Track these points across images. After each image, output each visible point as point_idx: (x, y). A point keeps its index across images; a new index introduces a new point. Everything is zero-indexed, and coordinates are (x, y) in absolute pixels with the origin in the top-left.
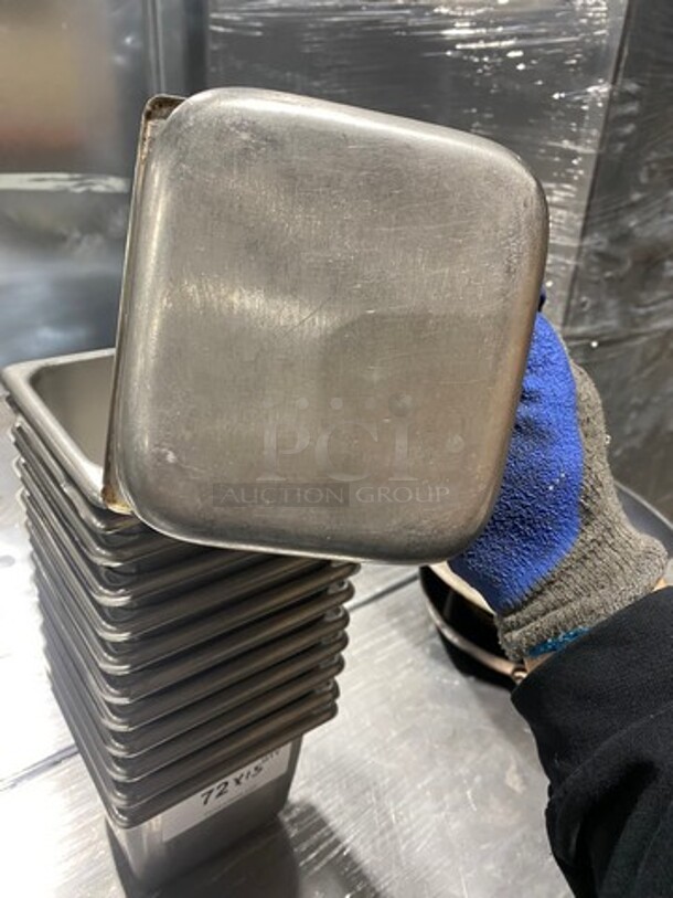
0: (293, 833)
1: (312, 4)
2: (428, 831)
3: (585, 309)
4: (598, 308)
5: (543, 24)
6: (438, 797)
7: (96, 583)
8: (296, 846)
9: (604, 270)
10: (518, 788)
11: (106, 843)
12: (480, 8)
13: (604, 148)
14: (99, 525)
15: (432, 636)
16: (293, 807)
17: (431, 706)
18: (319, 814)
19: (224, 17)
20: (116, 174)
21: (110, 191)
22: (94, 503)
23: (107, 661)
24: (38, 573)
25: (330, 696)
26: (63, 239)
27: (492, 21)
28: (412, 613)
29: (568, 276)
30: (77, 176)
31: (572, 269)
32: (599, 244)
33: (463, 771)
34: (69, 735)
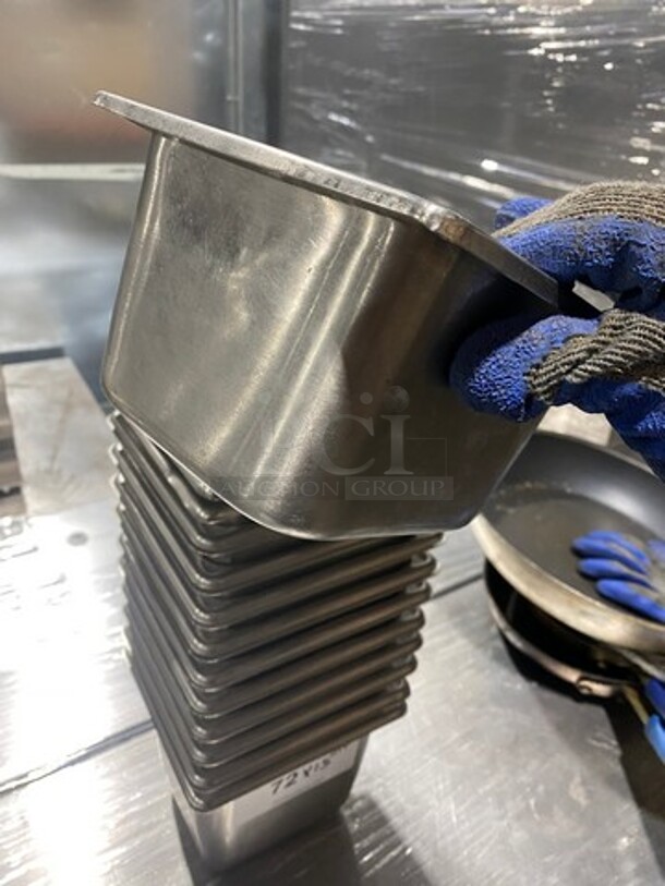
0: (355, 827)
2: (490, 838)
6: (501, 804)
8: (357, 841)
10: (583, 801)
11: (172, 823)
14: (203, 514)
15: (492, 639)
16: (356, 801)
17: (493, 709)
18: (379, 812)
19: (303, 17)
22: (201, 494)
24: (126, 556)
25: (400, 695)
27: (579, 21)
28: (473, 614)
33: (524, 778)
34: (145, 709)
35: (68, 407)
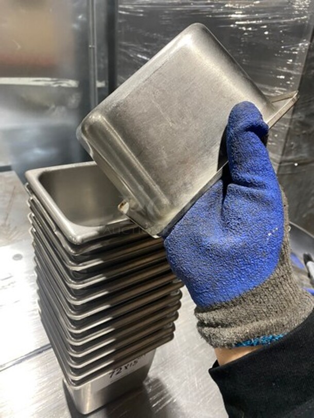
0: (150, 390)
1: (167, 2)
2: (212, 394)
3: (293, 148)
4: (299, 148)
5: (277, 13)
7: (68, 277)
8: (151, 397)
9: (302, 130)
12: (247, 5)
13: (305, 73)
14: (72, 251)
16: (149, 378)
19: (125, 7)
20: (72, 79)
21: (70, 86)
22: (71, 241)
23: (71, 313)
24: (37, 267)
25: (171, 330)
26: (47, 108)
27: (253, 11)
29: (285, 132)
30: (55, 79)
31: (287, 129)
32: (300, 117)
34: (48, 339)
35: (13, 195)
